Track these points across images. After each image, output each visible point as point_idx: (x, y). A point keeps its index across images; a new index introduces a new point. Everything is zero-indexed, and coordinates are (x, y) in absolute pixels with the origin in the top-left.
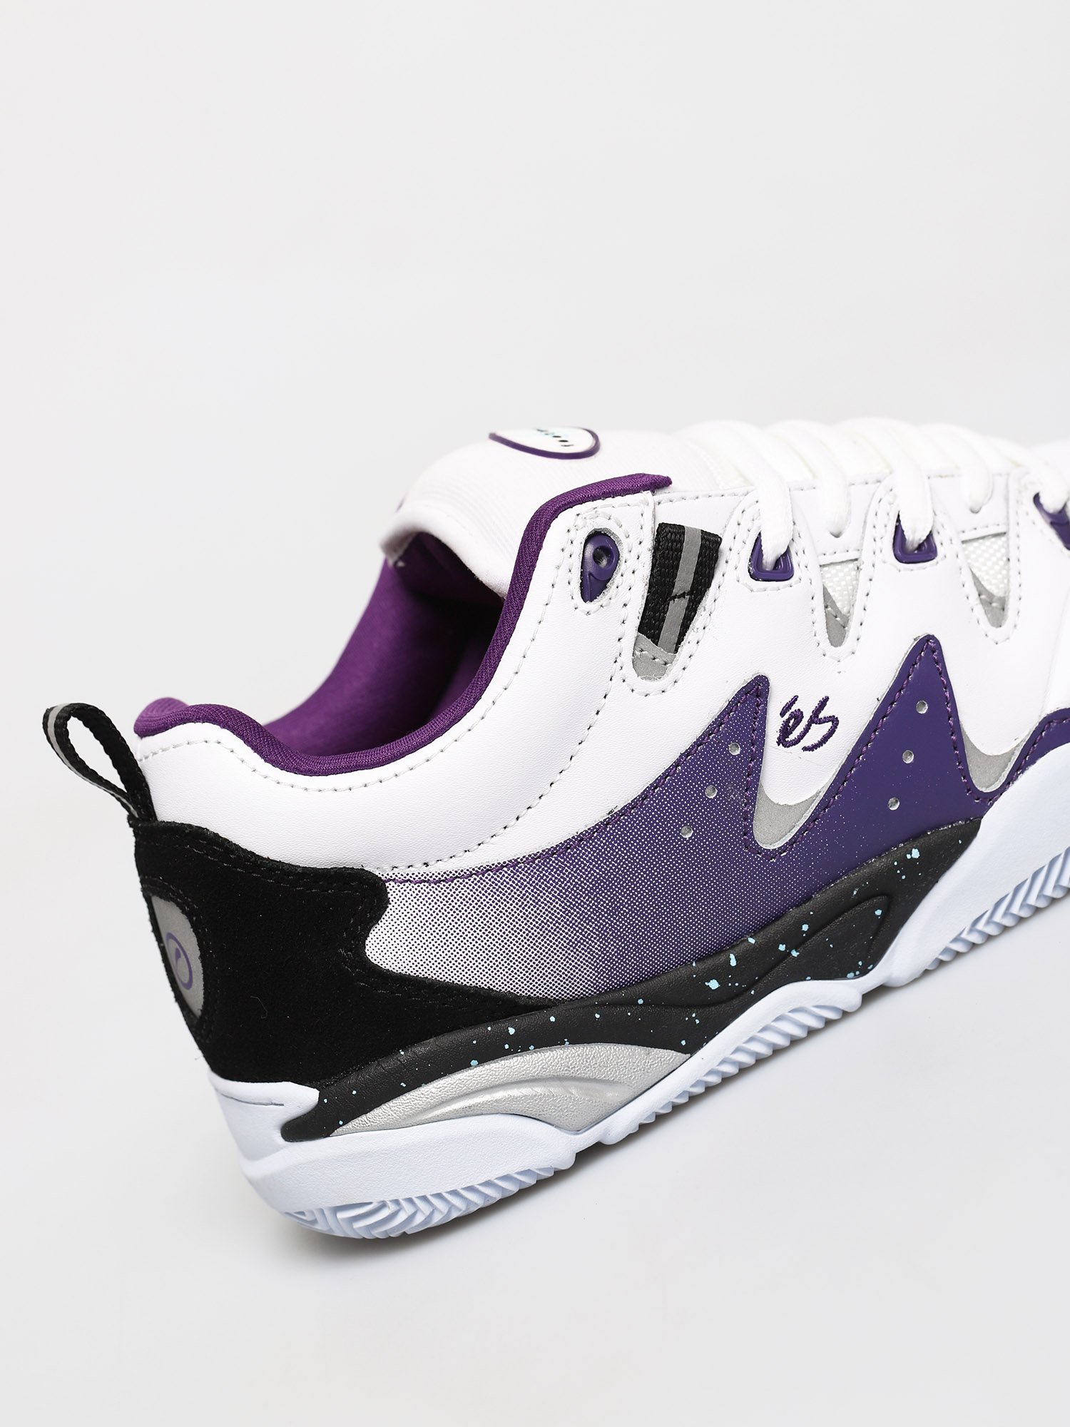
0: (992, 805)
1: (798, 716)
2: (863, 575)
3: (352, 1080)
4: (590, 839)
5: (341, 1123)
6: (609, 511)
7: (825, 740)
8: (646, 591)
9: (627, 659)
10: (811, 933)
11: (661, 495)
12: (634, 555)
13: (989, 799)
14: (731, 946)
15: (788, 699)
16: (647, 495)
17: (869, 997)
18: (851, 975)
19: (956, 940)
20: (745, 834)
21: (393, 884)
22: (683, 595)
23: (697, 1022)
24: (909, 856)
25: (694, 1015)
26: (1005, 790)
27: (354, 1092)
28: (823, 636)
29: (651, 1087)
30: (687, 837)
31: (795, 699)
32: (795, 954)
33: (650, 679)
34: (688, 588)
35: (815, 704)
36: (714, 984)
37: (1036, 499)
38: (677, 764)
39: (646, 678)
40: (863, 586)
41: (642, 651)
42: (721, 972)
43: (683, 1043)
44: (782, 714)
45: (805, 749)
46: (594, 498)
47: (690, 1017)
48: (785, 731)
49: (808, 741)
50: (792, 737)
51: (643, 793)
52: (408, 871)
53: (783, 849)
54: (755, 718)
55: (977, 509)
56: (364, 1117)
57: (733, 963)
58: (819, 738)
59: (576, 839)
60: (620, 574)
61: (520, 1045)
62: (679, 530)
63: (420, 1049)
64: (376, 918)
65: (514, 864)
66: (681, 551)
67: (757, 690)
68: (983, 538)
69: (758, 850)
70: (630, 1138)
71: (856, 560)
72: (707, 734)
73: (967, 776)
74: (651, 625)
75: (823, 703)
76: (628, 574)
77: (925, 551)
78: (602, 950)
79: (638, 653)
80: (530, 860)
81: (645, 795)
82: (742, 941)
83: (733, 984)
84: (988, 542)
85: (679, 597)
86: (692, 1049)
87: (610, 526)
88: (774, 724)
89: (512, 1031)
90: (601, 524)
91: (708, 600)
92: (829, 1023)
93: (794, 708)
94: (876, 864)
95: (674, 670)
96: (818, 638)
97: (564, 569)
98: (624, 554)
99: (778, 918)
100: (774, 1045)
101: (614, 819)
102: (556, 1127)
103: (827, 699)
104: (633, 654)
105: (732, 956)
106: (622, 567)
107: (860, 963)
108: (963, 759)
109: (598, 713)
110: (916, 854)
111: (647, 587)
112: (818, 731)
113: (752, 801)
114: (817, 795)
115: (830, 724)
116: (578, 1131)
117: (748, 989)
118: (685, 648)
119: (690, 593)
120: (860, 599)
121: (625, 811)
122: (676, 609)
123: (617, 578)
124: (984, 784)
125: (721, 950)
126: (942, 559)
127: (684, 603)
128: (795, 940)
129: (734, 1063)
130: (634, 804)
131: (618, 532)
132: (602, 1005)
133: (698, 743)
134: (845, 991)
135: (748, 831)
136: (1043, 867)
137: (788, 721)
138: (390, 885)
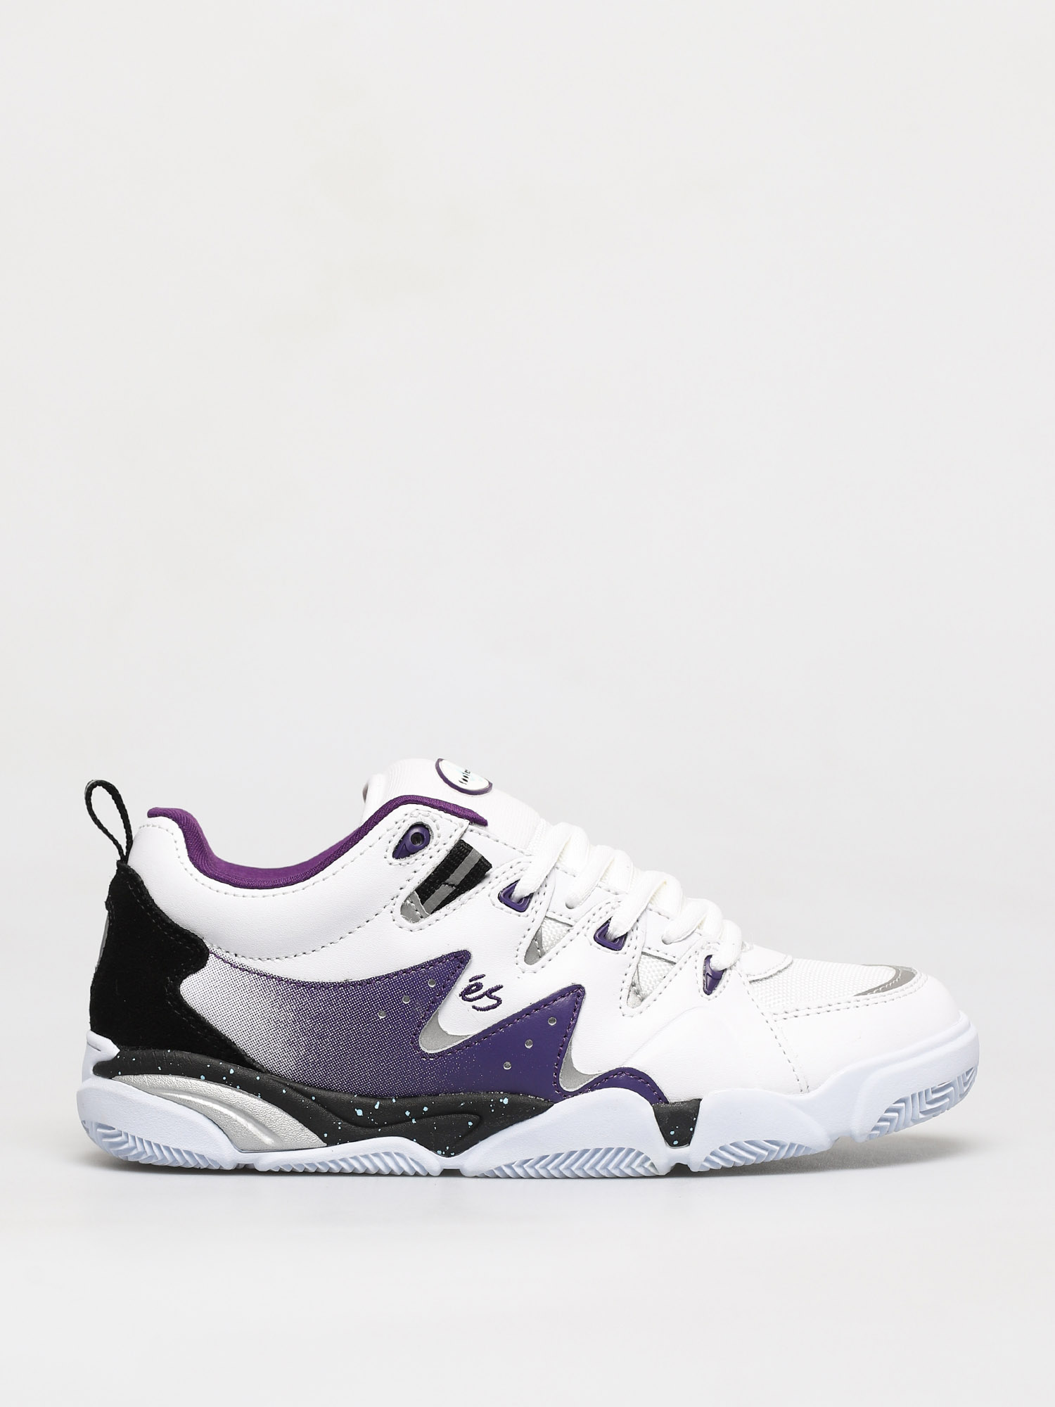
0: (565, 1099)
1: (479, 987)
2: (569, 936)
3: (137, 1052)
4: (328, 988)
5: (120, 1073)
6: (436, 817)
7: (488, 1008)
8: (432, 871)
9: (400, 901)
10: (428, 1115)
11: (475, 827)
12: (437, 848)
13: (566, 1095)
14: (381, 1098)
15: (479, 974)
16: (466, 822)
17: (447, 1173)
18: (439, 1152)
19: (509, 1166)
20: (415, 1035)
21: (213, 956)
22: (452, 885)
23: (340, 1128)
24: (501, 1100)
25: (339, 1123)
26: (577, 1095)
27: (134, 1059)
28: (522, 953)
29: (296, 1150)
30: (381, 1017)
31: (483, 976)
32: (414, 1121)
33: (408, 920)
34: (458, 883)
35: (493, 986)
36: (360, 1113)
37: (709, 957)
38: (396, 974)
39: (406, 919)
40: (564, 941)
41: (412, 902)
42: (367, 1108)
43: (326, 1135)
44: (471, 981)
45: (474, 1007)
46: (433, 807)
47: (337, 1123)
48: (468, 991)
49: (478, 1003)
50: (470, 996)
51: (369, 979)
52: (225, 954)
53: (432, 1056)
54: (453, 974)
55: (668, 942)
56: (132, 1077)
57: (377, 1107)
58: (485, 1006)
59: (320, 984)
60: (422, 854)
61: (233, 1082)
62: (469, 849)
63: (178, 1054)
64: (195, 970)
65: (280, 979)
66: (463, 860)
67: (461, 958)
68: (659, 958)
69: (418, 1048)
70: (270, 1173)
71: (571, 926)
72: (421, 966)
73: (557, 1074)
74: (425, 890)
75: (499, 988)
76: (427, 857)
77: (616, 944)
78: (305, 1056)
79: (408, 902)
80: (289, 982)
81: (369, 981)
82: (389, 1098)
83: (370, 1119)
84: (660, 962)
85: (449, 885)
86: (330, 1142)
87: (432, 826)
88: (463, 983)
89: (232, 1072)
90: (427, 821)
91: (464, 897)
92: (416, 1175)
93: (478, 981)
94: (484, 1096)
95: (423, 922)
96: (518, 953)
97: (391, 833)
98: (431, 845)
99: (415, 1096)
100: (380, 1170)
101: (346, 985)
102: (230, 1140)
103: (502, 987)
104: (405, 901)
105: (378, 1103)
106: (426, 851)
107: (448, 1148)
108: (560, 1063)
109: (367, 921)
110: (506, 1101)
111: (434, 869)
112: (486, 1002)
113: (427, 1018)
114: (466, 1036)
115: (496, 1002)
116: (242, 1150)
117: (378, 1127)
118: (437, 914)
119: (457, 887)
120: (558, 946)
121: (354, 984)
122: (444, 890)
123: (418, 855)
124: (566, 1084)
125: (376, 1097)
126: (622, 953)
127: (451, 890)
128: (417, 1114)
129: (351, 1165)
130: (361, 983)
131: (435, 832)
132: (290, 1087)
133: (414, 968)
134: (433, 1160)
135: (416, 1034)
136: (576, 1152)
137: (472, 986)
138: (211, 957)
